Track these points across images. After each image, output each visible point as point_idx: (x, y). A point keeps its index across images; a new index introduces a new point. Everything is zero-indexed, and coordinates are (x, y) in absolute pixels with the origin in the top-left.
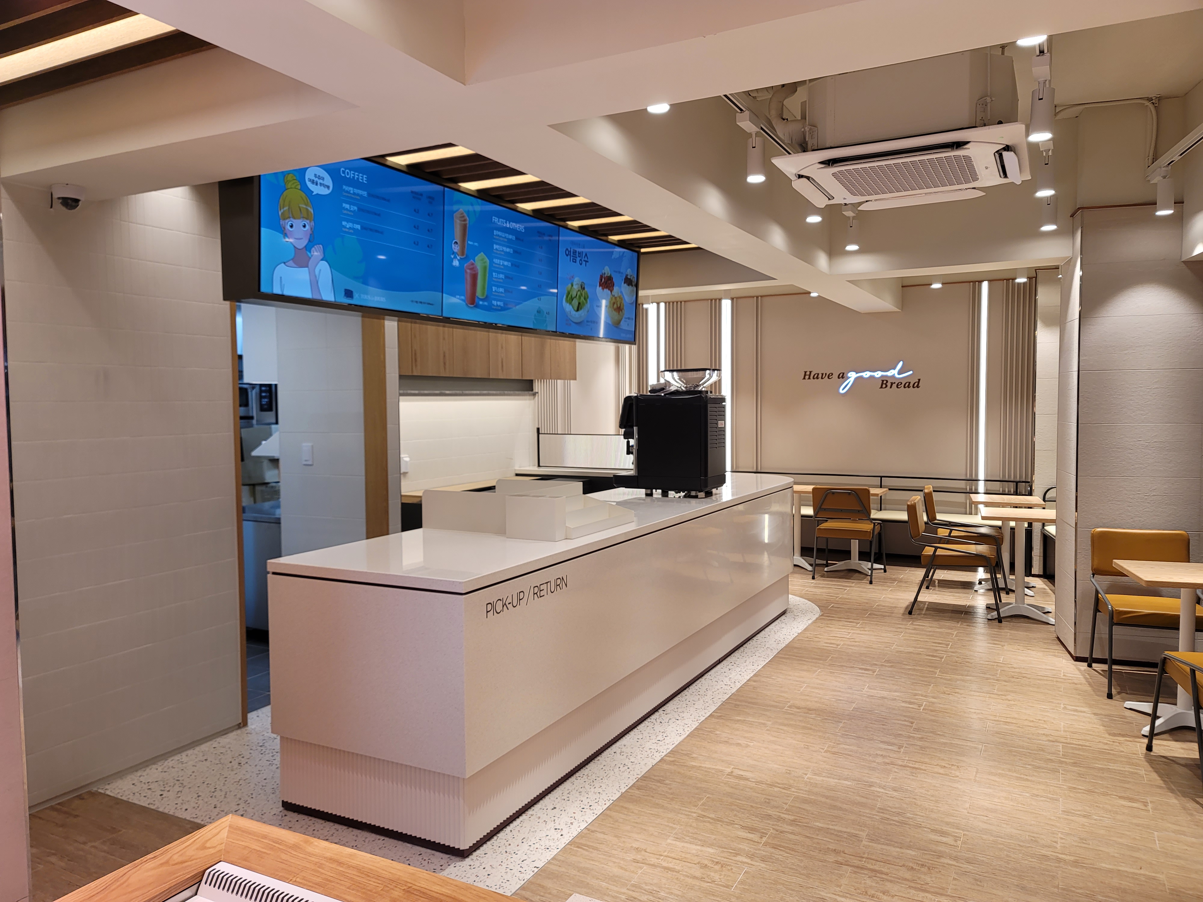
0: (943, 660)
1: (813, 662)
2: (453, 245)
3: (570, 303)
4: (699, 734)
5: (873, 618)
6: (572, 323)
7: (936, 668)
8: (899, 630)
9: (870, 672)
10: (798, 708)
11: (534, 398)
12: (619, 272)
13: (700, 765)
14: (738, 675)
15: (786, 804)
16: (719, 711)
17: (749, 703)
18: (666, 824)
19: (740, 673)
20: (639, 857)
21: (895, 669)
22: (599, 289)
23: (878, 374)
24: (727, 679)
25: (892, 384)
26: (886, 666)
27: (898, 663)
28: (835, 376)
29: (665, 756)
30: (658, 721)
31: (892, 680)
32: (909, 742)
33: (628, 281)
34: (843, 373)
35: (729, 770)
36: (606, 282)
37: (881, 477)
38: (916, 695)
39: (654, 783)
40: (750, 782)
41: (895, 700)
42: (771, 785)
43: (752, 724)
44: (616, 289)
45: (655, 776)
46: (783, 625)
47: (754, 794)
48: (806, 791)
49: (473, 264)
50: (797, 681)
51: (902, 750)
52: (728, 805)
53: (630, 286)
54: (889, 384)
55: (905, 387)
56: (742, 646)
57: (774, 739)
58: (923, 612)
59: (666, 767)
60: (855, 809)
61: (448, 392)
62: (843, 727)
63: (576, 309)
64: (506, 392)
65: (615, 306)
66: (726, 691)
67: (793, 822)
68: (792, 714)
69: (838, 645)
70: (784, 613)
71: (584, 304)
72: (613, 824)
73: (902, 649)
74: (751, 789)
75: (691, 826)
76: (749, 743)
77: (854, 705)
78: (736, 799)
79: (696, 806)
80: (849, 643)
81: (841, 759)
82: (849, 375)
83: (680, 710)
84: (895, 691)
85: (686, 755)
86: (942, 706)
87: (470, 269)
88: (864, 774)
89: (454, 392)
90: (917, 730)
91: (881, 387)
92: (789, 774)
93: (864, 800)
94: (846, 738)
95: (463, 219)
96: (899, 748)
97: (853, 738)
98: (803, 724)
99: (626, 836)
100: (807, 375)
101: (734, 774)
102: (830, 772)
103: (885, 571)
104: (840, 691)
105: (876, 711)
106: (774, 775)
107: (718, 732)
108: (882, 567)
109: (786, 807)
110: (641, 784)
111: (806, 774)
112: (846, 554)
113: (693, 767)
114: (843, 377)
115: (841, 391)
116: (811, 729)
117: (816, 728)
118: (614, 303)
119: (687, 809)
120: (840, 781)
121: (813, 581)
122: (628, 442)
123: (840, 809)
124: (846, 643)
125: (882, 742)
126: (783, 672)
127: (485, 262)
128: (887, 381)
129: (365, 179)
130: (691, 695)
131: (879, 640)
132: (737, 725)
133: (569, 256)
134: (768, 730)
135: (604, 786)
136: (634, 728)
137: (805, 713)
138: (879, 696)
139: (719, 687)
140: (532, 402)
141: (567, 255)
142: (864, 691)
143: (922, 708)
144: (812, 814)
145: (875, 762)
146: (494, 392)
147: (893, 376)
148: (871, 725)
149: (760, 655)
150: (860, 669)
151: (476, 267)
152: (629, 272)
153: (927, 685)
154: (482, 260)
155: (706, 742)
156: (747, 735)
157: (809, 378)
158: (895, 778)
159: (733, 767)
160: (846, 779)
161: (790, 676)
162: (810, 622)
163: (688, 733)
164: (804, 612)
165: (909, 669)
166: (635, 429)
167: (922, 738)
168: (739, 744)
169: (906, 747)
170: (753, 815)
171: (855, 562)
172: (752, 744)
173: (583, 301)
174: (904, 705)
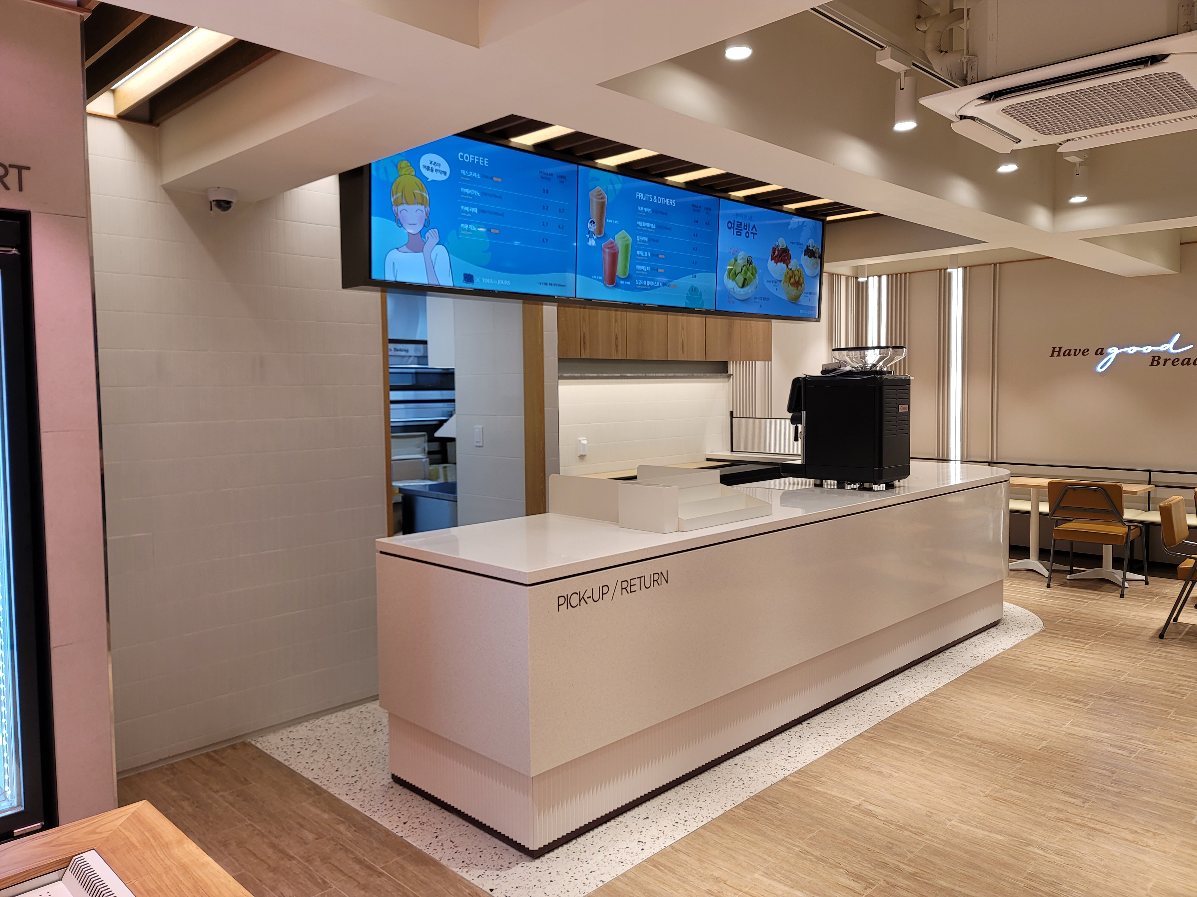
0: (1185, 698)
1: (1011, 686)
2: (589, 225)
3: (734, 280)
4: (838, 754)
5: (1109, 639)
6: (735, 300)
7: (1171, 707)
8: (1139, 656)
9: (1081, 705)
10: (971, 738)
11: (728, 381)
12: (798, 244)
13: (825, 791)
14: (912, 692)
15: (911, 852)
16: (871, 731)
17: (912, 725)
18: (761, 854)
19: (914, 689)
20: (716, 888)
21: (1115, 704)
22: (771, 264)
23: (1147, 349)
24: (896, 695)
25: (1166, 360)
26: (1104, 699)
27: (1123, 697)
28: (1092, 352)
29: (790, 775)
30: (798, 734)
31: (1106, 718)
32: (1100, 797)
33: (810, 253)
34: (1103, 349)
35: (857, 802)
36: (780, 255)
37: (1150, 472)
38: (1132, 738)
39: (765, 805)
40: (877, 820)
41: (1102, 741)
42: (902, 828)
43: (906, 751)
44: (793, 263)
45: (769, 797)
46: (989, 639)
47: (877, 835)
48: (942, 840)
49: (612, 243)
50: (982, 706)
51: (1087, 805)
52: (840, 843)
53: (813, 258)
54: (1162, 361)
55: (1183, 364)
56: (928, 658)
57: (927, 772)
58: (1180, 637)
59: (786, 787)
60: (997, 870)
61: (629, 375)
62: (1020, 769)
63: (741, 284)
64: (695, 374)
65: (792, 280)
66: (889, 709)
67: (912, 876)
68: (961, 745)
69: (1050, 668)
70: (995, 624)
71: (751, 280)
72: (702, 845)
73: (1134, 680)
74: (876, 828)
75: (788, 862)
76: (893, 773)
77: (1044, 743)
78: (853, 838)
79: (802, 839)
80: (1066, 667)
81: (1002, 808)
82: (1110, 350)
83: (827, 725)
84: (1106, 732)
85: (814, 777)
86: (1162, 755)
87: (609, 248)
88: (1025, 829)
89: (636, 375)
90: (1117, 782)
91: (1152, 365)
92: (930, 816)
93: (1012, 861)
94: (1019, 782)
95: (601, 197)
96: (1084, 803)
97: (1027, 784)
98: (970, 759)
99: (711, 861)
100: (1056, 352)
101: (862, 808)
102: (982, 821)
103: (1147, 583)
104: (1032, 724)
105: (1071, 754)
106: (910, 816)
107: (861, 756)
108: (1143, 577)
109: (910, 856)
110: (751, 804)
111: (950, 820)
112: (1096, 560)
113: (817, 792)
114: (1101, 353)
115: (1099, 369)
116: (977, 766)
117: (984, 765)
118: (791, 278)
119: (791, 841)
120: (990, 834)
121: (1048, 590)
122: (797, 428)
123: (978, 868)
124: (1063, 666)
125: (1063, 792)
126: (968, 693)
127: (628, 240)
128: (1159, 358)
129: (485, 162)
130: (847, 708)
131: (1107, 667)
132: (887, 750)
133: (732, 229)
134: (923, 760)
135: (709, 800)
136: (767, 739)
137: (977, 746)
138: (1082, 735)
139: (882, 703)
140: (727, 384)
141: (730, 228)
142: (1064, 727)
143: (1134, 755)
144: (940, 869)
145: (1045, 816)
146: (682, 375)
147: (1167, 352)
148: (1057, 770)
149: (946, 671)
150: (1069, 699)
151: (616, 245)
152: (811, 242)
153: (1151, 727)
154: (624, 238)
155: (843, 766)
156: (895, 763)
157: (1059, 355)
158: (1064, 839)
159: (864, 798)
160: (999, 833)
161: (975, 699)
162: (1024, 638)
163: (826, 752)
164: (1021, 625)
165: (1135, 706)
166: (803, 413)
167: (1119, 793)
168: (881, 773)
169: (1093, 802)
170: (866, 860)
171: (1107, 570)
172: (897, 775)
173: (749, 276)
174: (1110, 749)
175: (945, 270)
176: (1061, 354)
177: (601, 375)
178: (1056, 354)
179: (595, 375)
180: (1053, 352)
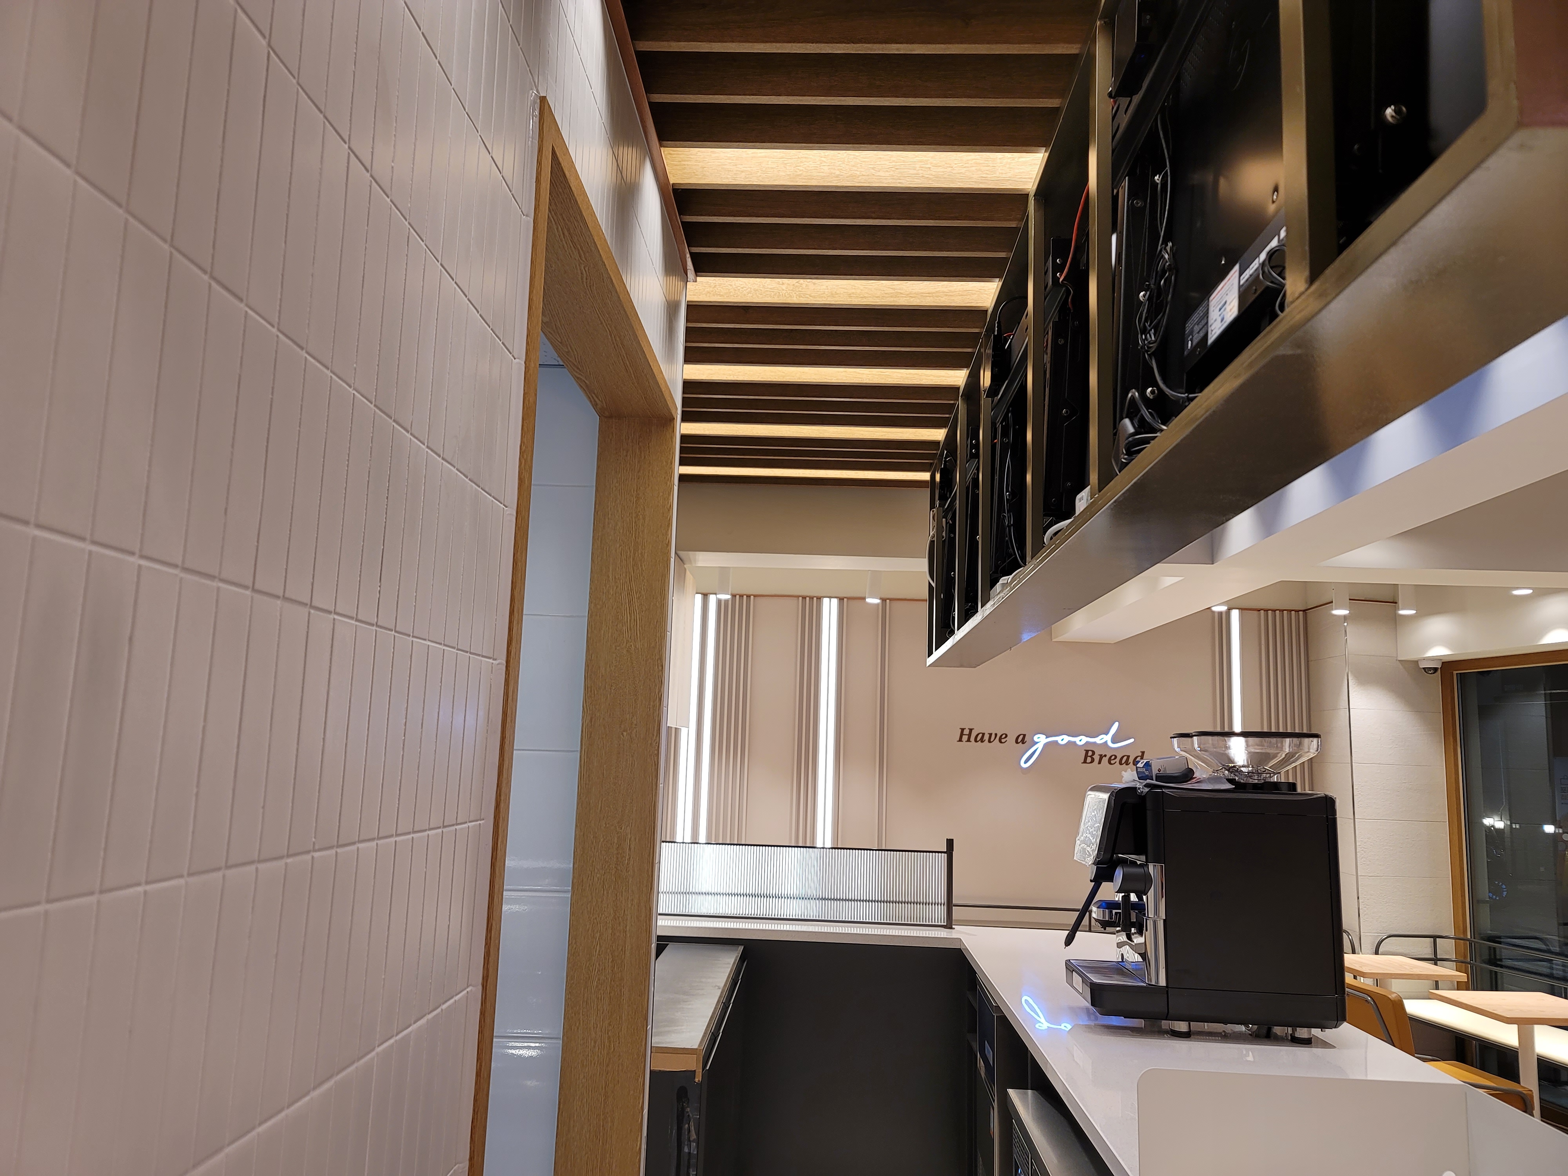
115: (1022, 764)
147: (1103, 745)
175: (811, 598)
176: (972, 738)
178: (965, 738)
180: (962, 734)
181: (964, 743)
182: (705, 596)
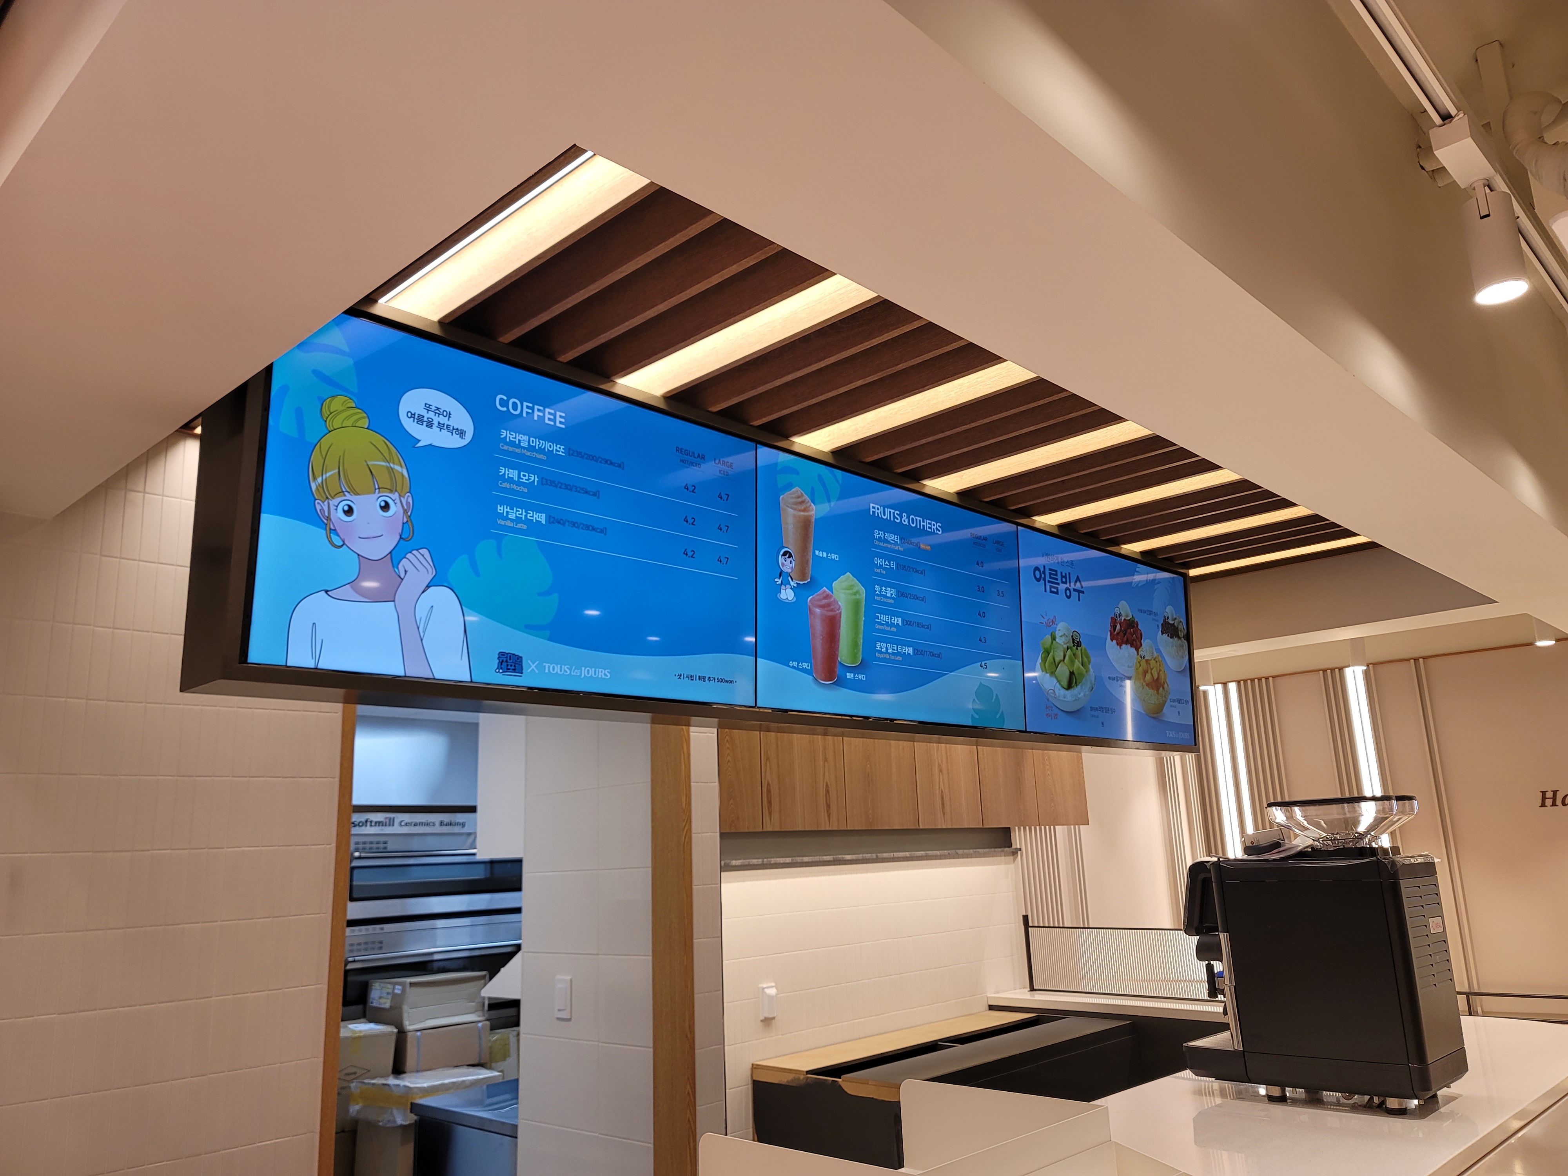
2: (781, 560)
3: (1053, 674)
6: (1060, 713)
11: (1014, 860)
12: (1151, 613)
22: (1111, 646)
33: (1169, 629)
36: (1124, 632)
44: (1146, 643)
49: (827, 597)
53: (1176, 639)
63: (1065, 683)
64: (960, 852)
65: (1148, 677)
71: (1082, 675)
87: (822, 607)
95: (802, 507)
100: (1548, 798)
118: (1145, 672)
122: (1210, 968)
127: (858, 592)
129: (558, 419)
133: (1042, 581)
140: (1012, 866)
152: (1169, 611)
157: (1554, 804)
173: (1079, 668)
175: (1332, 670)
176: (1559, 801)
177: (799, 859)
178: (1549, 802)
179: (788, 860)
180: (1544, 798)
181: (1549, 809)
182: (1225, 684)
